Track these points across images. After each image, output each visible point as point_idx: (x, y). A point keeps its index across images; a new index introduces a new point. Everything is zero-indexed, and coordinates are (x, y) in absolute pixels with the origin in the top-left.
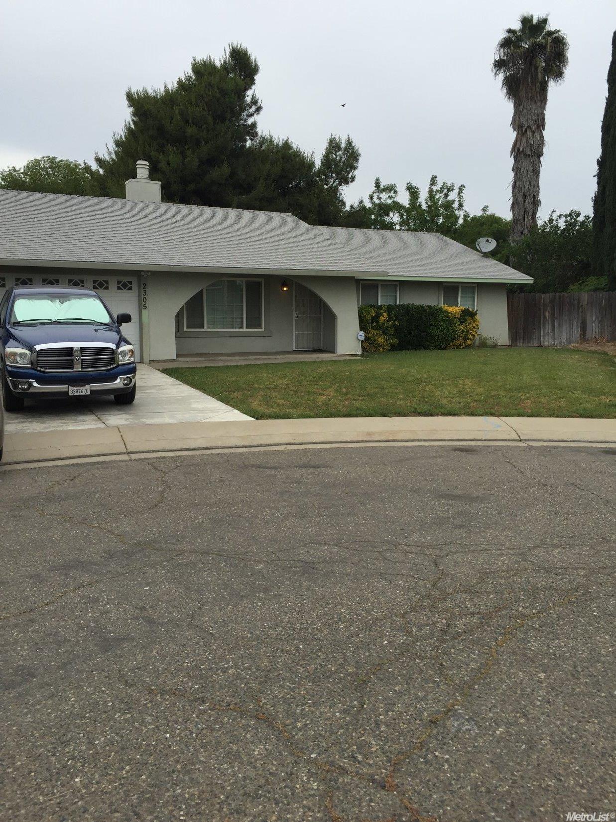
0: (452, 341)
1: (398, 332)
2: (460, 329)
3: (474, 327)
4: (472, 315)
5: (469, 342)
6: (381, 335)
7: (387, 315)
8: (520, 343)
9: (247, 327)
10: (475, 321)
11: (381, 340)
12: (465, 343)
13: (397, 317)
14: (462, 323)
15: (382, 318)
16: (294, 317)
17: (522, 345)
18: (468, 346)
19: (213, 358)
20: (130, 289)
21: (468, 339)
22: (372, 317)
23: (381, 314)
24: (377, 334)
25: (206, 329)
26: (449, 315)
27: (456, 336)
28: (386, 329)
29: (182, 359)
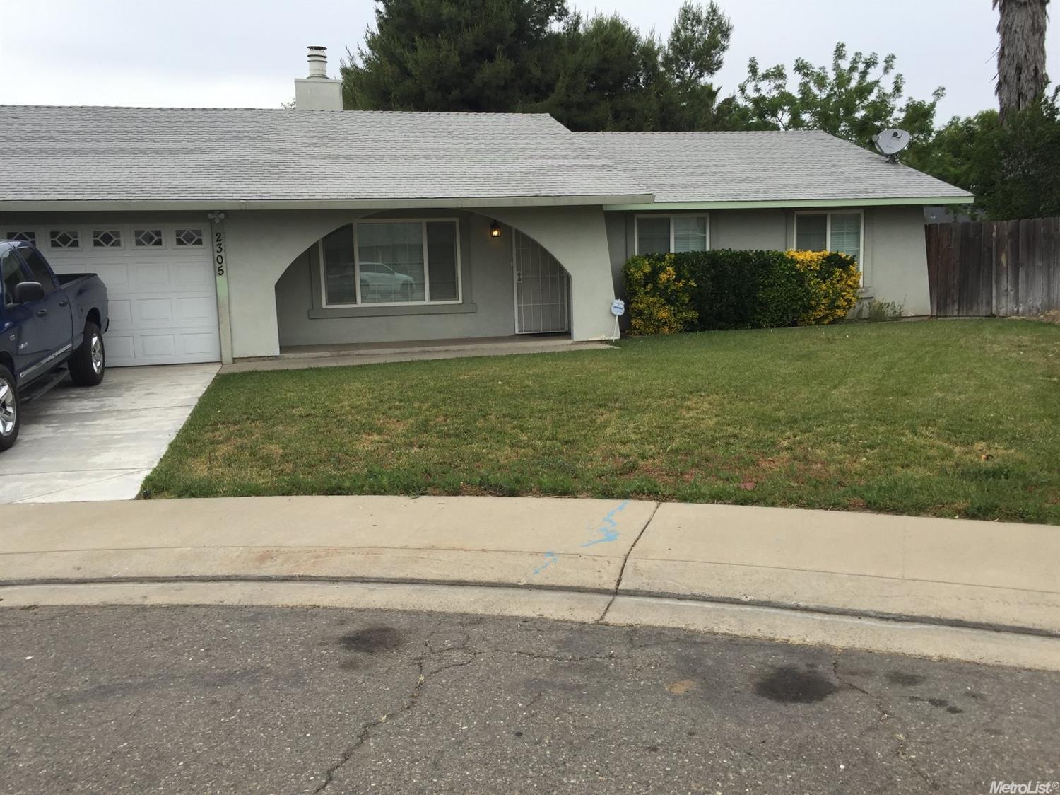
0: (806, 312)
1: (697, 299)
2: (821, 289)
3: (850, 286)
4: (845, 264)
5: (839, 313)
6: (664, 305)
7: (675, 270)
8: (953, 310)
9: (432, 299)
10: (850, 275)
11: (663, 314)
12: (832, 315)
13: (692, 273)
14: (824, 280)
15: (664, 276)
16: (515, 280)
17: (956, 313)
18: (837, 320)
19: (345, 353)
20: (199, 242)
21: (838, 307)
22: (645, 274)
23: (663, 269)
24: (655, 303)
25: (359, 304)
26: (798, 265)
27: (813, 303)
28: (672, 295)
29: (291, 355)
